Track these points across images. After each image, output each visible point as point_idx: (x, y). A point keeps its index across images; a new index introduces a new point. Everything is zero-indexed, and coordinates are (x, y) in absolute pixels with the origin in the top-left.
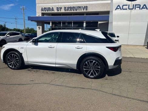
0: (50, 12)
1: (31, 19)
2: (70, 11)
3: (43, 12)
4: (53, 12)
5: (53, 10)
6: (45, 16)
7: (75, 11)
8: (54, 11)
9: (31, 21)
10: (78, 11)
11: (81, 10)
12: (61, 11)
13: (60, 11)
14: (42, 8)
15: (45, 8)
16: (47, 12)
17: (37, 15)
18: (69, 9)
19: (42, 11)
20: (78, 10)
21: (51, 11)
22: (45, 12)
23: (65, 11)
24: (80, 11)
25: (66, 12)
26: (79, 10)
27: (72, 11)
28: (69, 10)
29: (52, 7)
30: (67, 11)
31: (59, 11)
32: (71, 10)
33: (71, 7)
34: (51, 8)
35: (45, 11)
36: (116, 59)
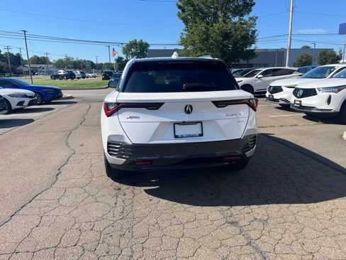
36: (109, 137)
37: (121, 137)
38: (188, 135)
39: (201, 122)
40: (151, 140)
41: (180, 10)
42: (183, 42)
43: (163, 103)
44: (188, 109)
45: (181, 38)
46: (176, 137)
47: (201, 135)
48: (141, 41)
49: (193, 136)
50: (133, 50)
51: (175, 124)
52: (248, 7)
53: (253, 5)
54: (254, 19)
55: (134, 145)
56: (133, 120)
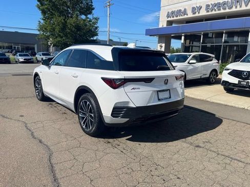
0: (181, 17)
1: (150, 33)
2: (218, 12)
3: (169, 19)
4: (186, 16)
5: (185, 13)
6: (174, 25)
7: (228, 10)
8: (187, 15)
9: (150, 36)
10: (234, 9)
11: (241, 7)
12: (199, 13)
13: (197, 13)
14: (168, 12)
15: (173, 13)
16: (175, 18)
17: (160, 26)
18: (216, 8)
19: (168, 17)
20: (234, 7)
21: (182, 15)
22: (172, 19)
23: (208, 11)
24: (239, 9)
25: (210, 13)
26: (236, 7)
27: (222, 11)
28: (215, 10)
29: (185, 9)
30: (212, 11)
31: (197, 15)
32: (220, 10)
33: (219, 4)
34: (183, 10)
35: (173, 17)
36: (116, 104)
37: (128, 102)
38: (165, 99)
39: (169, 90)
41: (39, 3)
42: (42, 28)
44: (166, 82)
45: (39, 24)
46: (159, 100)
47: (170, 98)
51: (158, 91)
52: (89, 9)
53: (93, 9)
54: (97, 19)
55: (138, 108)
56: (136, 90)
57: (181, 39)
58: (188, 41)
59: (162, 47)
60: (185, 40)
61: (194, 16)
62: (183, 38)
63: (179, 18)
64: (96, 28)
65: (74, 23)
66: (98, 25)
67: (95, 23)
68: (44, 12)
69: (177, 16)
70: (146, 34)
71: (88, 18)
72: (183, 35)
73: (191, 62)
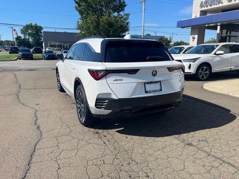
0: (216, 6)
1: (182, 25)
3: (203, 9)
4: (220, 5)
6: (208, 15)
8: (222, 3)
9: (182, 28)
12: (235, 0)
13: (233, 0)
16: (209, 7)
17: (193, 17)
19: (201, 7)
21: (216, 4)
22: (206, 8)
35: (207, 6)
36: (98, 95)
37: (110, 94)
38: (153, 91)
39: (160, 82)
40: (131, 96)
41: (76, 5)
42: (80, 27)
43: (139, 69)
45: (78, 23)
46: (146, 92)
47: (161, 90)
48: (36, 24)
49: (156, 91)
50: (30, 31)
51: (145, 83)
52: (122, 7)
53: (125, 6)
54: (128, 15)
55: (120, 100)
56: (118, 82)
57: (216, 29)
58: (224, 31)
59: (194, 38)
60: (221, 30)
61: (230, 3)
62: (219, 28)
63: (213, 7)
64: (127, 23)
65: (106, 20)
66: (129, 20)
67: (126, 19)
68: (81, 13)
69: (211, 6)
70: (178, 26)
71: (120, 15)
72: (219, 24)
73: (218, 52)
